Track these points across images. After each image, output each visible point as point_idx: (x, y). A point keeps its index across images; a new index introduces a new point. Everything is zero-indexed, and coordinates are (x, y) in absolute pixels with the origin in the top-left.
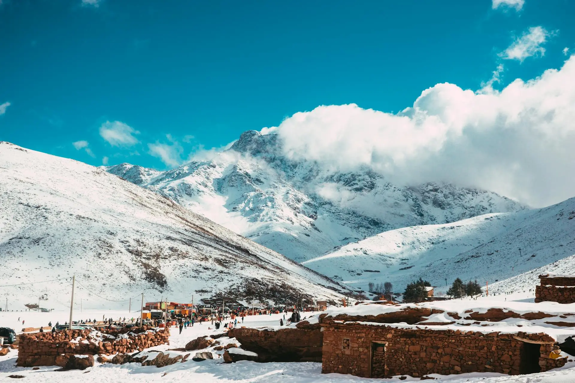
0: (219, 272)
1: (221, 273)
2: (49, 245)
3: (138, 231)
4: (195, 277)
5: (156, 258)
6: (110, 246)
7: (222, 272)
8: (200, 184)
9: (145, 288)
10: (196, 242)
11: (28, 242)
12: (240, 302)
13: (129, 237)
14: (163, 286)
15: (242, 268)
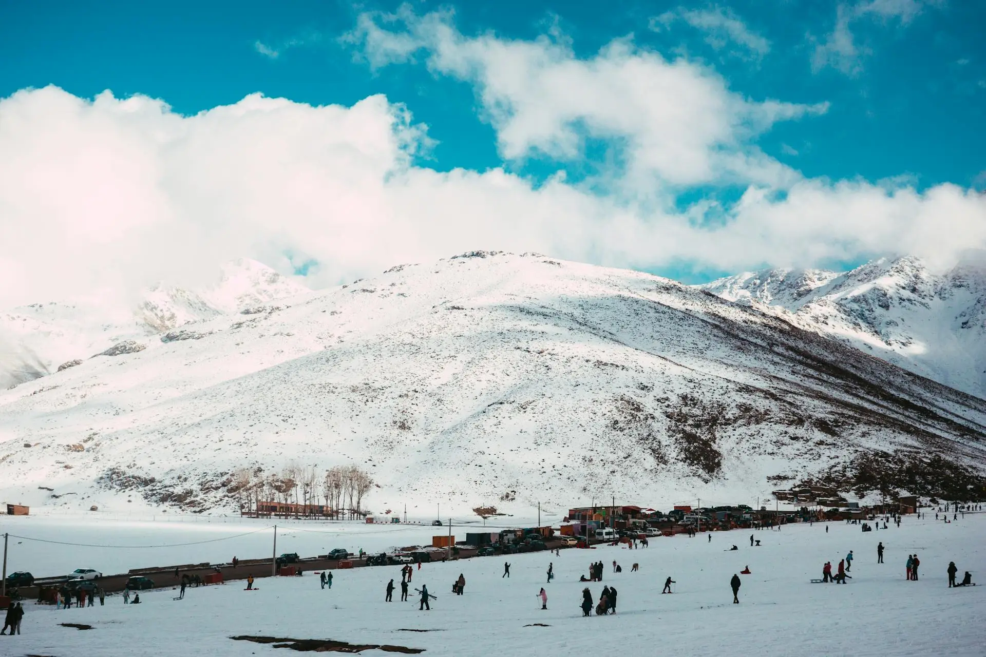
0: (817, 443)
1: (819, 444)
2: (541, 412)
3: (691, 381)
4: (773, 453)
5: (710, 424)
6: (636, 408)
7: (821, 443)
8: (904, 288)
9: (680, 476)
10: (795, 393)
11: (510, 409)
12: (843, 495)
13: (672, 391)
14: (713, 471)
15: (864, 435)
